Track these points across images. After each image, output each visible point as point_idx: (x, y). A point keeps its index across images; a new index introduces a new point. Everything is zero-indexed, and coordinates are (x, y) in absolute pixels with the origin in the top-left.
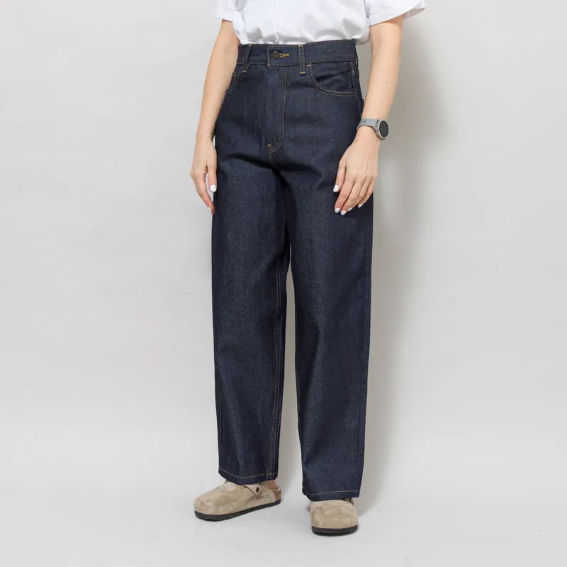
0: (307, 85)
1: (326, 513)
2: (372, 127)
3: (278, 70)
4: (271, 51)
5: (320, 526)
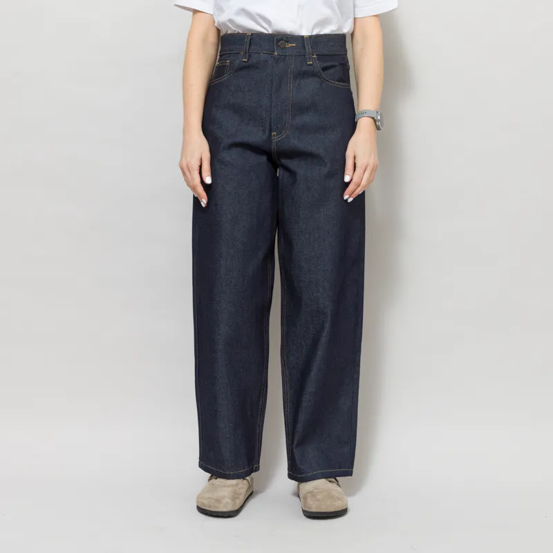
0: (313, 74)
1: (318, 497)
2: (373, 118)
3: (285, 59)
4: (279, 41)
5: (314, 510)
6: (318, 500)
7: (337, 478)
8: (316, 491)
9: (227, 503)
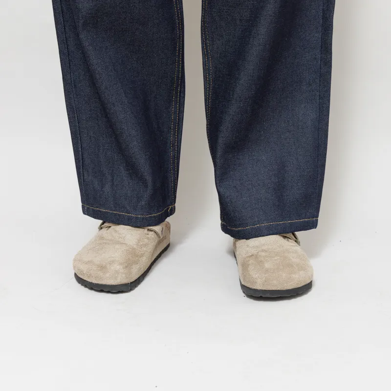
6: (267, 271)
7: (296, 233)
8: (263, 254)
9: (117, 272)
